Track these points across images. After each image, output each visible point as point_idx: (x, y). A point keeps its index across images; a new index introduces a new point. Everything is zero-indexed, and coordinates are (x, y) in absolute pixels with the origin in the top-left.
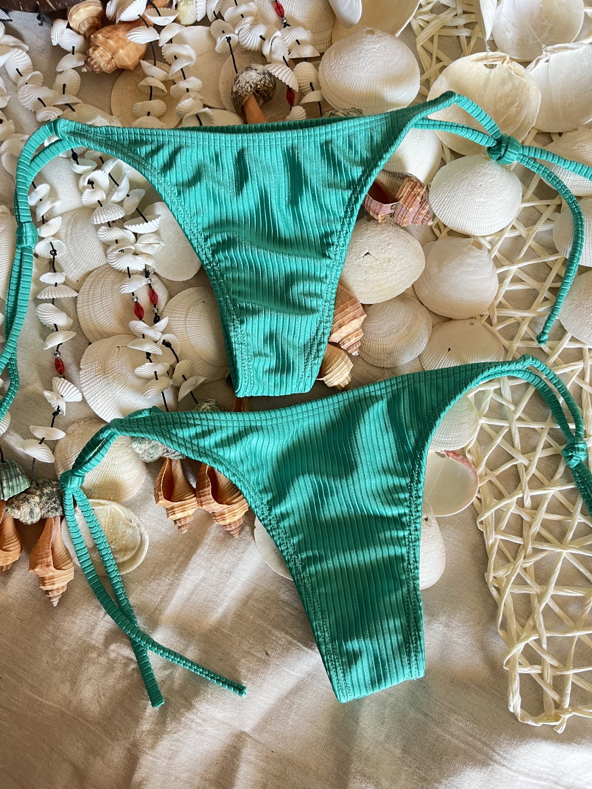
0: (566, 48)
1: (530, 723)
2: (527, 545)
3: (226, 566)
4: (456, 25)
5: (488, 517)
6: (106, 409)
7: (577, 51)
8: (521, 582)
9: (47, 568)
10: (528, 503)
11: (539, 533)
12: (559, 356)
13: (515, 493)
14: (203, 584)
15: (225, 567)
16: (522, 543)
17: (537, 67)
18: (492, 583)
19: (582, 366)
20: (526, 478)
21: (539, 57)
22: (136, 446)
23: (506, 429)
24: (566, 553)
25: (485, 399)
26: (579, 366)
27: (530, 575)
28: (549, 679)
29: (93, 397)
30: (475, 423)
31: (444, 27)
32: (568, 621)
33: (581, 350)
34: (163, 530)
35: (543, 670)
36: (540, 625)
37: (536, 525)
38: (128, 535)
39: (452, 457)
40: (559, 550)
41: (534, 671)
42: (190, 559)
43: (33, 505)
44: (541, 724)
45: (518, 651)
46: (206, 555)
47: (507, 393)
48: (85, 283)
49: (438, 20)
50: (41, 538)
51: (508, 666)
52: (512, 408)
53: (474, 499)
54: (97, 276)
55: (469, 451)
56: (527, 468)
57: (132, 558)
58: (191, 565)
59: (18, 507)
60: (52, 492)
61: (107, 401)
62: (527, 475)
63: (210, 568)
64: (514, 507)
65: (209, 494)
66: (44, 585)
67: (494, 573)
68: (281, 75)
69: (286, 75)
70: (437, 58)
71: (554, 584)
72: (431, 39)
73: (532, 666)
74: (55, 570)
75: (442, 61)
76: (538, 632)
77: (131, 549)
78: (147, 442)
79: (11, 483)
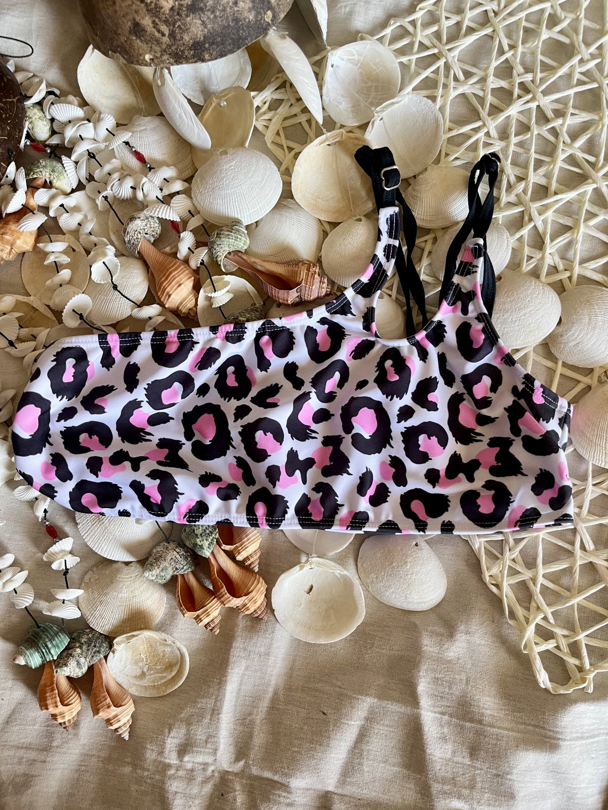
0: (393, 104)
1: (563, 692)
2: (509, 538)
3: (262, 650)
4: (295, 113)
6: (112, 550)
7: (403, 102)
8: (513, 572)
9: (108, 710)
14: (247, 673)
16: (503, 538)
17: (374, 128)
18: (489, 582)
21: (373, 120)
22: (148, 574)
24: (543, 534)
27: (519, 564)
28: (565, 649)
29: (97, 544)
31: (285, 119)
32: (565, 593)
34: (198, 636)
35: (557, 642)
36: (542, 604)
38: (168, 653)
40: (536, 534)
41: (550, 645)
42: (229, 655)
43: (77, 657)
44: (572, 690)
45: (531, 633)
46: (241, 646)
49: (278, 116)
50: (95, 684)
51: (527, 649)
57: (178, 671)
58: (232, 659)
59: (65, 664)
60: (89, 639)
61: (110, 544)
63: (249, 656)
65: (226, 593)
66: (111, 724)
67: (489, 572)
68: (160, 213)
69: (165, 211)
70: (288, 147)
71: (541, 565)
72: (278, 134)
73: (548, 642)
74: (116, 708)
75: (293, 149)
76: (542, 611)
77: (174, 664)
78: (156, 567)
79: (54, 643)
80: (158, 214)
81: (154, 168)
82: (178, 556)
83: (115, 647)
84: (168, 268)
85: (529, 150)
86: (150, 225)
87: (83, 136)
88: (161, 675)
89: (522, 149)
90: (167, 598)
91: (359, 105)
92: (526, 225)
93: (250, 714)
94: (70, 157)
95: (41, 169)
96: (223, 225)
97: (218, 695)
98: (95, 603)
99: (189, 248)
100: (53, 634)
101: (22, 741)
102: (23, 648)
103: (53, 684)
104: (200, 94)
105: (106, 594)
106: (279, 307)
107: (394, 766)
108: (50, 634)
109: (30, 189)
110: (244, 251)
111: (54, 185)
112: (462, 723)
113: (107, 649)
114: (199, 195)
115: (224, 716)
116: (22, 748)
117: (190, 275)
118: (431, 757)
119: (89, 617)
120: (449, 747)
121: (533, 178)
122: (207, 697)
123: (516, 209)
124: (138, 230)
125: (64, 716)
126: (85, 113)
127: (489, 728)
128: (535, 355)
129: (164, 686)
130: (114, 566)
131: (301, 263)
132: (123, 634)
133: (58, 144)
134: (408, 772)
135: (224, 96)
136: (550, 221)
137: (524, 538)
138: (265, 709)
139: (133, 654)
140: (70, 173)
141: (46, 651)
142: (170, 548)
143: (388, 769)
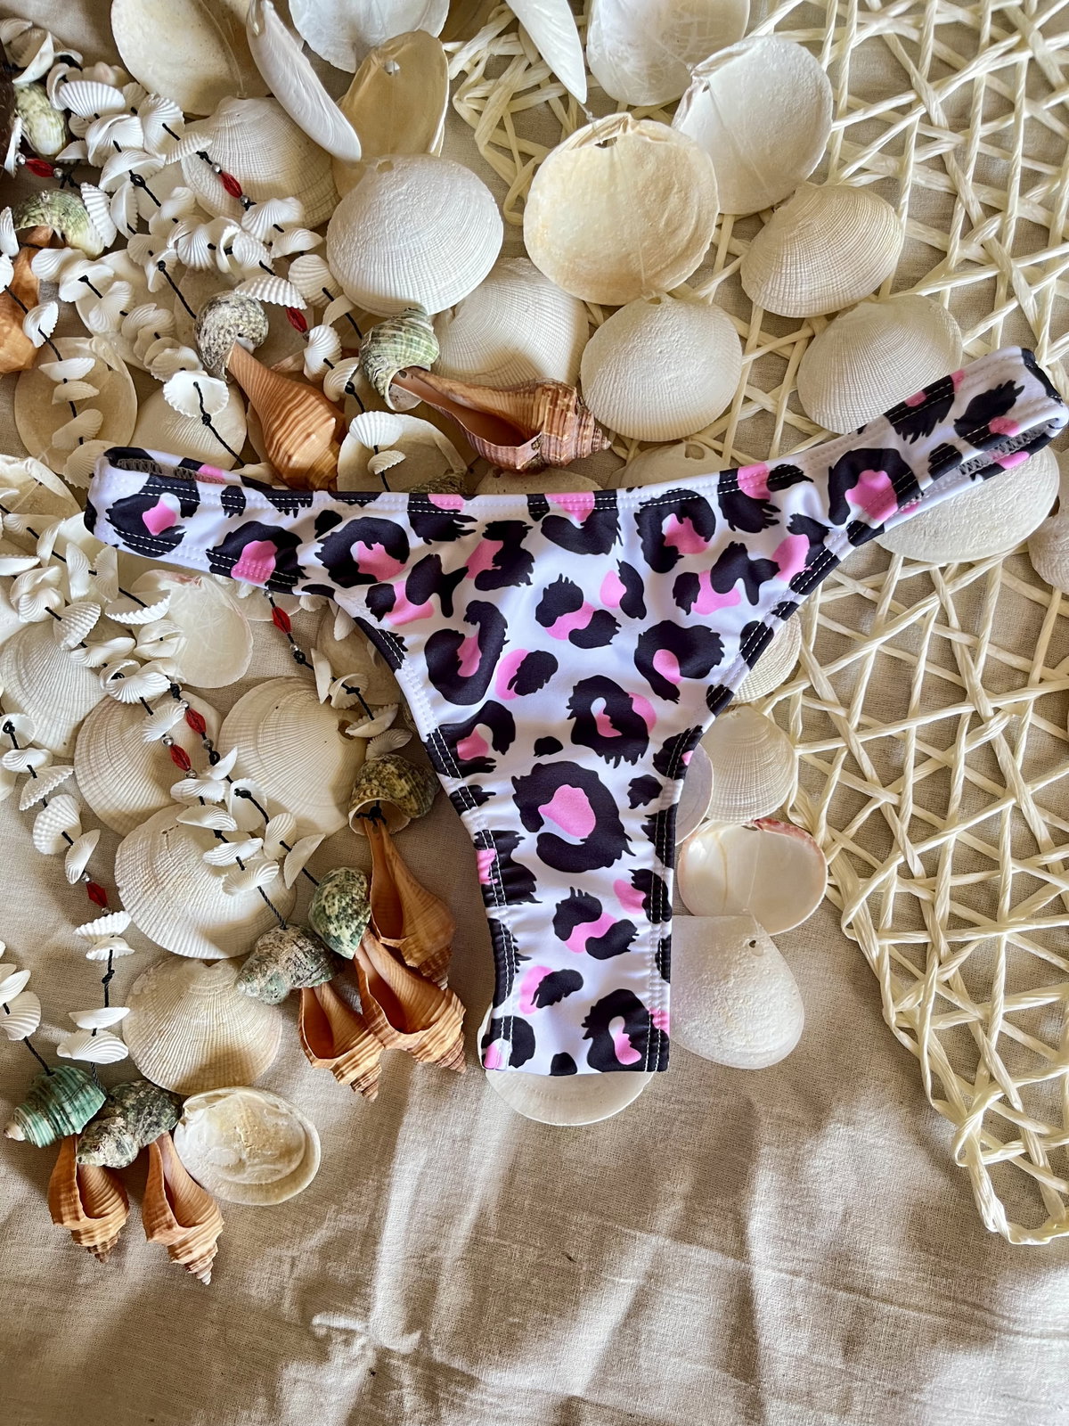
0: (731, 56)
1: (1030, 1242)
2: (938, 941)
3: (458, 1130)
4: (536, 83)
5: (858, 915)
6: (181, 939)
7: (750, 52)
8: (945, 1007)
9: (170, 1231)
10: (917, 868)
11: (952, 916)
12: (894, 598)
13: (891, 857)
14: (429, 1171)
15: (457, 1132)
16: (929, 941)
17: (692, 108)
18: (897, 1025)
19: (938, 602)
20: (901, 828)
21: (689, 90)
22: (244, 988)
23: (842, 752)
24: (1007, 936)
25: (793, 710)
26: (932, 604)
27: (958, 992)
28: (1041, 1160)
29: (154, 927)
30: (788, 758)
31: (516, 96)
32: (1045, 1051)
33: (927, 575)
34: (340, 1100)
35: (1026, 1146)
36: (999, 1072)
37: (942, 903)
38: (283, 1128)
39: (770, 829)
40: (994, 935)
41: (1013, 1152)
42: (396, 1137)
43: (117, 1134)
44: (1048, 1240)
45: (974, 1128)
46: (419, 1122)
47: (826, 690)
48: (78, 743)
49: (500, 89)
50: (148, 1185)
51: (965, 1159)
52: (841, 712)
53: (826, 890)
54: (93, 726)
55: (793, 809)
56: (897, 809)
57: (302, 1162)
58: (401, 1146)
59: (95, 1147)
60: (140, 1101)
61: (178, 927)
62: (901, 821)
63: (434, 1140)
64: (896, 882)
65: (386, 1026)
66: (176, 1256)
67: (896, 1005)
68: (266, 293)
69: (275, 289)
70: (522, 154)
71: (1002, 996)
72: (501, 125)
73: (1006, 1146)
74: (184, 1229)
75: (533, 157)
76: (999, 1086)
77: (295, 1150)
78: (259, 975)
79: (77, 1104)
80: (261, 295)
81: (254, 204)
82: (301, 955)
83: (186, 1114)
84: (283, 402)
85: (1012, 151)
86: (249, 317)
87: (121, 145)
88: (272, 1167)
89: (996, 150)
90: (285, 1027)
91: (665, 63)
92: (1002, 305)
93: (434, 1248)
94: (97, 186)
95: (43, 211)
96: (386, 315)
97: (375, 1210)
98: (150, 1034)
99: (325, 360)
100: (75, 1087)
101: (24, 1273)
102: (21, 1110)
103: (72, 1178)
104: (350, 51)
105: (169, 1019)
106: (498, 476)
107: (696, 1362)
108: (71, 1089)
109: (26, 249)
110: (429, 368)
111: (69, 240)
112: (830, 1291)
113: (174, 1118)
114: (341, 255)
115: (384, 1248)
116: (23, 1285)
117: (328, 415)
118: (768, 1352)
119: (140, 1059)
120: (805, 1335)
121: (1019, 209)
122: (355, 1212)
123: (979, 274)
124: (226, 327)
125: (93, 1237)
126: (125, 98)
127: (881, 1305)
128: (1007, 574)
129: (277, 1186)
130: (186, 965)
131: (540, 390)
132: (202, 1090)
133: (79, 160)
134: (725, 1375)
135: (393, 51)
136: (1051, 298)
137: (967, 943)
138: (462, 1241)
139: (222, 1127)
140: (97, 217)
141: (62, 1119)
142: (286, 938)
143: (685, 1368)
